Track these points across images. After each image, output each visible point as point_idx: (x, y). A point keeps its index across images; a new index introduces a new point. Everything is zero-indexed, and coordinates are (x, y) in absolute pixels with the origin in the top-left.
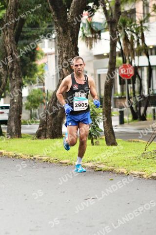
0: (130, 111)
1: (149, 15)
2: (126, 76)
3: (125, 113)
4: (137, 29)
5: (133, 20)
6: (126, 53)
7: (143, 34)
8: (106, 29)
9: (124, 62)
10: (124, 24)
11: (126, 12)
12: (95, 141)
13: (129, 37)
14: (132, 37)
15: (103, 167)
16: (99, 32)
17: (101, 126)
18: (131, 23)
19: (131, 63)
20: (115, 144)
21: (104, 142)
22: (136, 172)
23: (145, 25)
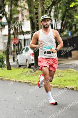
1: (24, 19)
2: (15, 43)
3: (15, 57)
4: (19, 24)
6: (15, 34)
7: (21, 27)
8: (7, 25)
9: (15, 37)
11: (15, 18)
12: (3, 68)
14: (17, 28)
15: (6, 78)
16: (4, 26)
17: (5, 62)
19: (17, 38)
20: (10, 69)
21: (7, 69)
22: (19, 80)
23: (22, 23)
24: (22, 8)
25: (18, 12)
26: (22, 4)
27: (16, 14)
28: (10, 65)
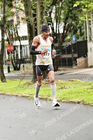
0: (13, 66)
1: (19, 22)
2: (10, 50)
3: (10, 67)
4: (14, 29)
5: (12, 25)
6: (10, 40)
7: (17, 31)
9: (9, 43)
10: (8, 26)
11: (9, 21)
13: (11, 32)
18: (11, 26)
19: (12, 44)
22: (15, 94)
23: (18, 26)
24: (18, 9)
25: (13, 14)
26: (17, 5)
27: (10, 16)
28: (4, 76)
